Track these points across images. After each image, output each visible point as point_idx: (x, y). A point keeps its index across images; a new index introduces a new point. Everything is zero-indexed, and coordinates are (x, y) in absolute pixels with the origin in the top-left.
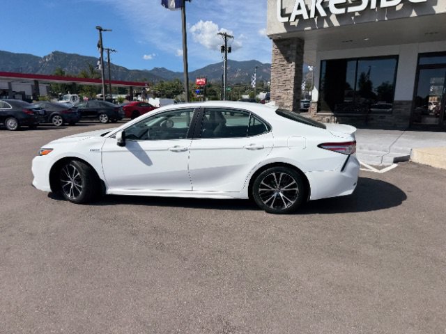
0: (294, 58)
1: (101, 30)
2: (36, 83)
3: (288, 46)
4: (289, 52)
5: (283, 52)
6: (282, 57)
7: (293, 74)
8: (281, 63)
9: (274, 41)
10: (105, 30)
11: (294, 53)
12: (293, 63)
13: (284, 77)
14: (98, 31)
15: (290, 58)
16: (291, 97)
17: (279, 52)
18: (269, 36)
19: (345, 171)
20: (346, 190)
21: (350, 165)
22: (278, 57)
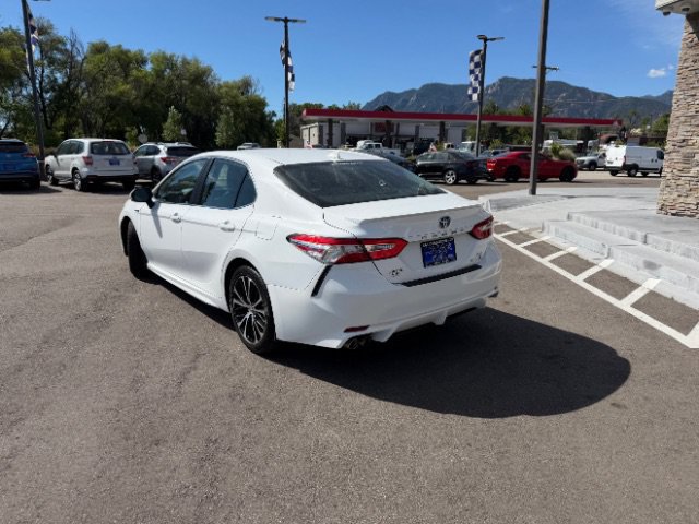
1: (486, 40)
2: (442, 125)
8: (697, 66)
9: (689, 18)
10: (493, 40)
14: (482, 42)
17: (696, 40)
18: (659, 9)
19: (320, 297)
20: (328, 338)
21: (331, 286)
22: (692, 52)
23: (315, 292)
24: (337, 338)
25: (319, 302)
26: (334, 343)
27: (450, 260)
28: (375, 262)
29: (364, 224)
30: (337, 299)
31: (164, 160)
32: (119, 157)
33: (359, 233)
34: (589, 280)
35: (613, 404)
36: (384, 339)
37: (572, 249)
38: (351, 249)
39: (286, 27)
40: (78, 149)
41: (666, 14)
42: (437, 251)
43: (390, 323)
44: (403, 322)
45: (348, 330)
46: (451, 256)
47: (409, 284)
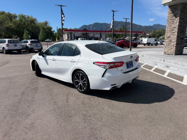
0: (179, 15)
2: (101, 34)
3: (176, 8)
4: (176, 12)
5: (173, 12)
6: (172, 15)
7: (178, 23)
8: (172, 18)
9: (169, 7)
10: (115, 11)
11: (179, 12)
12: (178, 18)
13: (173, 26)
14: (113, 12)
15: (177, 15)
16: (176, 37)
17: (171, 12)
18: (163, 4)
19: (104, 77)
20: (106, 87)
21: (107, 74)
22: (170, 15)
23: (103, 76)
24: (109, 87)
25: (104, 79)
26: (108, 89)
27: (132, 67)
28: (118, 68)
29: (115, 58)
30: (109, 78)
31: (30, 44)
32: (17, 44)
33: (113, 61)
34: (154, 71)
35: (174, 98)
36: (119, 87)
37: (146, 64)
38: (112, 65)
39: (61, 8)
40: (4, 42)
41: (164, 6)
42: (129, 64)
43: (121, 83)
44: (124, 82)
45: (112, 85)
46: (132, 66)
47: (125, 73)
